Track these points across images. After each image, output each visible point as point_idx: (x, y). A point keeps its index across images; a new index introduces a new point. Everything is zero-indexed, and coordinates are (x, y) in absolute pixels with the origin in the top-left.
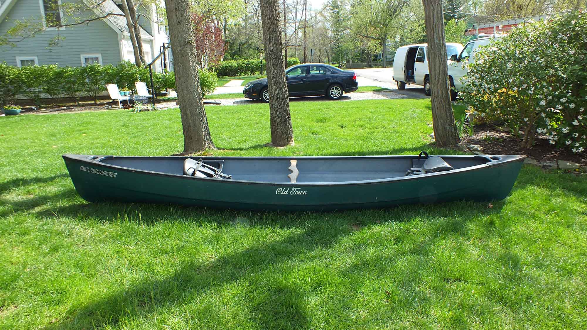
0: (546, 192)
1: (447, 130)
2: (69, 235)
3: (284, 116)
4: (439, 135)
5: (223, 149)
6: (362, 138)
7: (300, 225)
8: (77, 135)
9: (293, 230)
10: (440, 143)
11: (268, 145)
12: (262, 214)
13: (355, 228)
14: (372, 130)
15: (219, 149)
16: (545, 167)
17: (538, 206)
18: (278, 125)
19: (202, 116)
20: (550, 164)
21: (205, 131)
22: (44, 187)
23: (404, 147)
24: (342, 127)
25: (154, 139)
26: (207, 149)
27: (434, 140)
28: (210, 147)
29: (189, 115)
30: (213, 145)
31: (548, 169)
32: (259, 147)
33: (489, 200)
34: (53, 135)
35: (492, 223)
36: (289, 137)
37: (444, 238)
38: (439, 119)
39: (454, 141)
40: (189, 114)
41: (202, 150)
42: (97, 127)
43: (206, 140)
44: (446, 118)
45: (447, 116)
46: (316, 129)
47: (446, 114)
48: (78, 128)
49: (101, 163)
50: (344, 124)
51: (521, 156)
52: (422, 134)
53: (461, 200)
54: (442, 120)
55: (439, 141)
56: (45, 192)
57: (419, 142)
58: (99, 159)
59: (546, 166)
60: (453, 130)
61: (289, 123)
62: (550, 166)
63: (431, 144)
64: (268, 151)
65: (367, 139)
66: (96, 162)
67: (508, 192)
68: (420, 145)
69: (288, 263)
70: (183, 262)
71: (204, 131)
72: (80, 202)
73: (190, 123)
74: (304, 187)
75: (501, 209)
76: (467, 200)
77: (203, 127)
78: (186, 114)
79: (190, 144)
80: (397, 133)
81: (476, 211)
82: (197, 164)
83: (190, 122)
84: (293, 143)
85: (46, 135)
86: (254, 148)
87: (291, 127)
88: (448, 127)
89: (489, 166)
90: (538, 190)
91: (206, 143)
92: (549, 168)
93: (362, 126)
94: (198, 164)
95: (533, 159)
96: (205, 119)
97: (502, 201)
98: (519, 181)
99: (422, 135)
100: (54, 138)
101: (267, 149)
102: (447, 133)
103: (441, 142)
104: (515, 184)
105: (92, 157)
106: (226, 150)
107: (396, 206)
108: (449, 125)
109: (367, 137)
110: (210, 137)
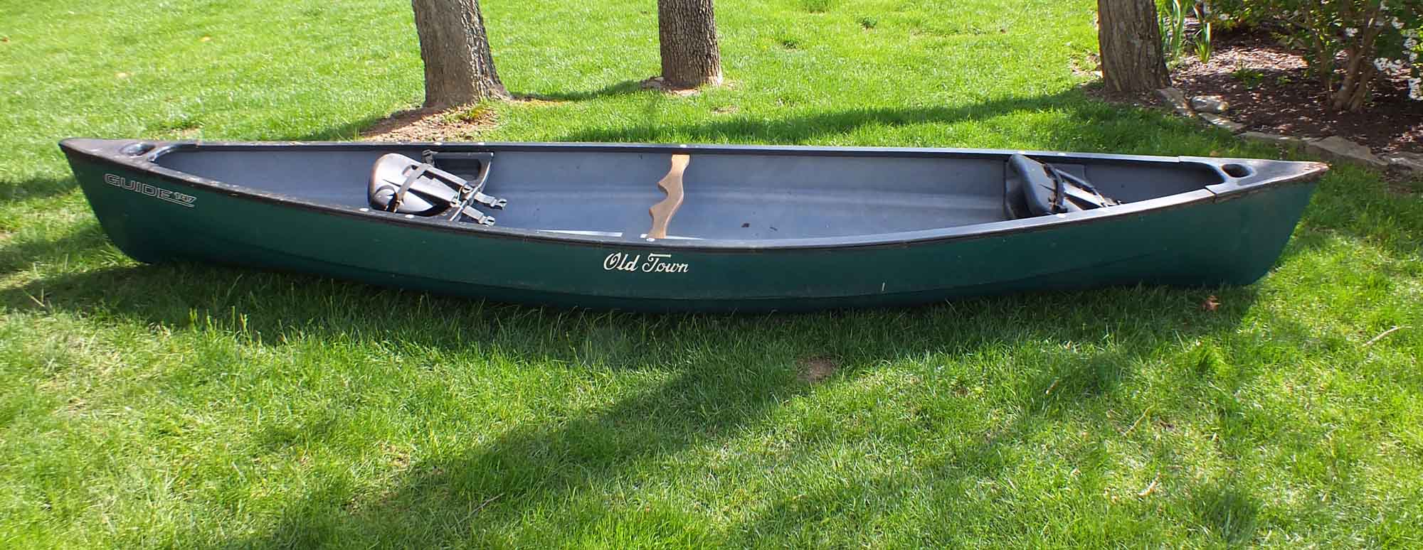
0: (1381, 257)
1: (1136, 51)
2: (58, 370)
3: (694, 6)
4: (1113, 63)
5: (529, 98)
6: (907, 62)
7: (666, 360)
8: (187, 42)
9: (643, 374)
10: (1114, 86)
11: (652, 83)
12: (574, 315)
13: (816, 371)
14: (941, 39)
15: (516, 96)
16: (1393, 170)
17: (1350, 307)
18: (679, 32)
19: (467, 14)
20: (1409, 163)
21: (478, 51)
22: (41, 209)
23: (1016, 93)
24: (867, 25)
25: (376, 55)
26: (483, 98)
27: (1100, 74)
28: (490, 94)
29: (434, 10)
30: (501, 89)
31: (1400, 175)
32: (626, 88)
33: (1214, 286)
34: (129, 40)
35: (1204, 367)
36: (707, 63)
37: (1058, 416)
38: (1114, 19)
39: (1153, 81)
40: (433, 6)
41: (469, 102)
42: (242, 17)
43: (479, 74)
44: (1133, 16)
45: (1137, 14)
46: (796, 32)
47: (1136, 7)
48: (194, 20)
49: (155, 169)
50: (871, 16)
51: (1311, 166)
52: (1074, 52)
53: (1132, 285)
54: (1122, 24)
55: (1112, 81)
56: (41, 227)
57: (1060, 80)
58: (154, 154)
59: (1397, 165)
60: (1152, 52)
61: (707, 26)
62: (1409, 168)
63: (1092, 87)
64: (645, 103)
65: (922, 65)
66: (143, 163)
67: (1271, 261)
68: (1062, 88)
69: (598, 492)
70: (320, 473)
71: (475, 51)
72: (119, 261)
73: (435, 32)
74: (679, 253)
75: (1243, 315)
76: (1149, 285)
77: (472, 41)
78: (426, 8)
79: (439, 86)
80: (1007, 47)
81: (1166, 322)
82: (411, 170)
83: (437, 27)
84: (719, 80)
85: (112, 40)
86: (610, 92)
87: (713, 37)
88: (1138, 43)
89: (1216, 197)
90: (1358, 248)
91: (481, 83)
92: (1405, 172)
93: (917, 24)
94: (414, 168)
95: (1362, 143)
96: (476, 19)
97: (1250, 288)
98: (1311, 218)
99: (1074, 57)
100: (128, 49)
101: (644, 99)
102: (1135, 58)
103: (1116, 83)
104: (1297, 227)
105: (139, 146)
106: (535, 102)
107: (939, 303)
108: (1141, 37)
109: (925, 60)
110: (491, 68)
